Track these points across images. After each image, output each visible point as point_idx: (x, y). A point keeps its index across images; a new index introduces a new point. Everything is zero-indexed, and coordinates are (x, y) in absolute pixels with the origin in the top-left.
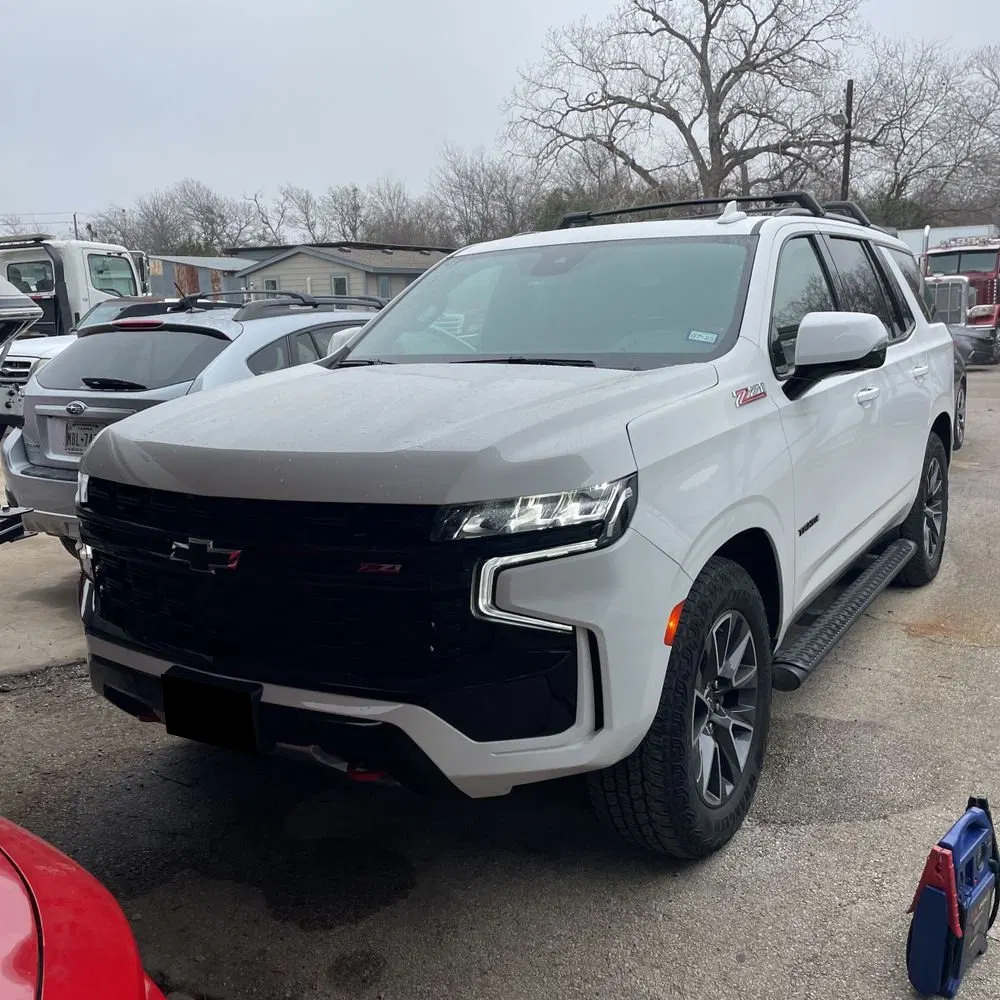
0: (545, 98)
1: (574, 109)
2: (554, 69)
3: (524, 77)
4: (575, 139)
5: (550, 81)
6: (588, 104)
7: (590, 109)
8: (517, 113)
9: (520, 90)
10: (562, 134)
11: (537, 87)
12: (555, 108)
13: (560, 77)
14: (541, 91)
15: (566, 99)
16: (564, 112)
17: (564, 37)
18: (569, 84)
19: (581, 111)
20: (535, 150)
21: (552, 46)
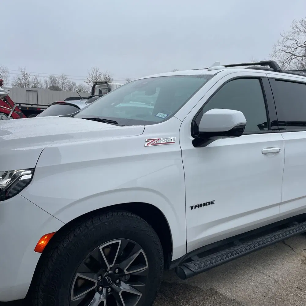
0: (289, 43)
1: (299, 47)
2: (294, 33)
3: (282, 36)
4: (298, 56)
5: (292, 37)
6: (304, 45)
7: (305, 47)
8: (278, 48)
9: (280, 41)
10: (293, 55)
11: (286, 39)
12: (292, 46)
13: (296, 36)
14: (288, 41)
15: (297, 43)
16: (296, 48)
17: (299, 23)
18: (299, 38)
19: (302, 47)
20: (282, 60)
21: (294, 26)
